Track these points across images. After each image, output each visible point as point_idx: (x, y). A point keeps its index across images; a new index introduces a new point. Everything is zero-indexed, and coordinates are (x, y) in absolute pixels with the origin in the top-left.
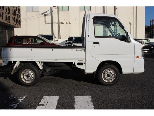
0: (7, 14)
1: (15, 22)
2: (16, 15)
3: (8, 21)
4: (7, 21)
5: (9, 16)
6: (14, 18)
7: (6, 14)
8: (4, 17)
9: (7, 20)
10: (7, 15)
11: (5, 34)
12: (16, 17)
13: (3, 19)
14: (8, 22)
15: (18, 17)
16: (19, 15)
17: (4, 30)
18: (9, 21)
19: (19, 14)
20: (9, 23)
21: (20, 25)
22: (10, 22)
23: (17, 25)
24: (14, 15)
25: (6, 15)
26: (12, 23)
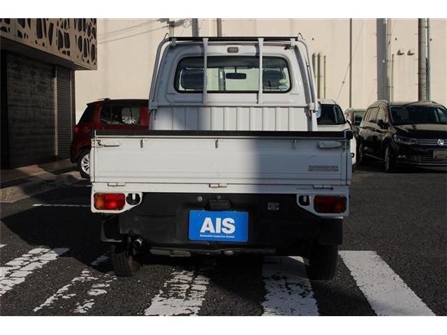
0: (62, 27)
1: (81, 51)
2: (84, 30)
3: (64, 49)
4: (62, 50)
5: (68, 34)
6: (80, 37)
7: (59, 28)
8: (55, 38)
9: (62, 47)
10: (63, 31)
11: (50, 92)
12: (85, 36)
13: (51, 44)
14: (64, 52)
15: (89, 35)
16: (94, 28)
17: (47, 80)
18: (67, 50)
19: (93, 24)
20: (66, 57)
21: (94, 61)
22: (69, 53)
23: (88, 62)
24: (80, 30)
25: (59, 31)
26: (75, 54)
